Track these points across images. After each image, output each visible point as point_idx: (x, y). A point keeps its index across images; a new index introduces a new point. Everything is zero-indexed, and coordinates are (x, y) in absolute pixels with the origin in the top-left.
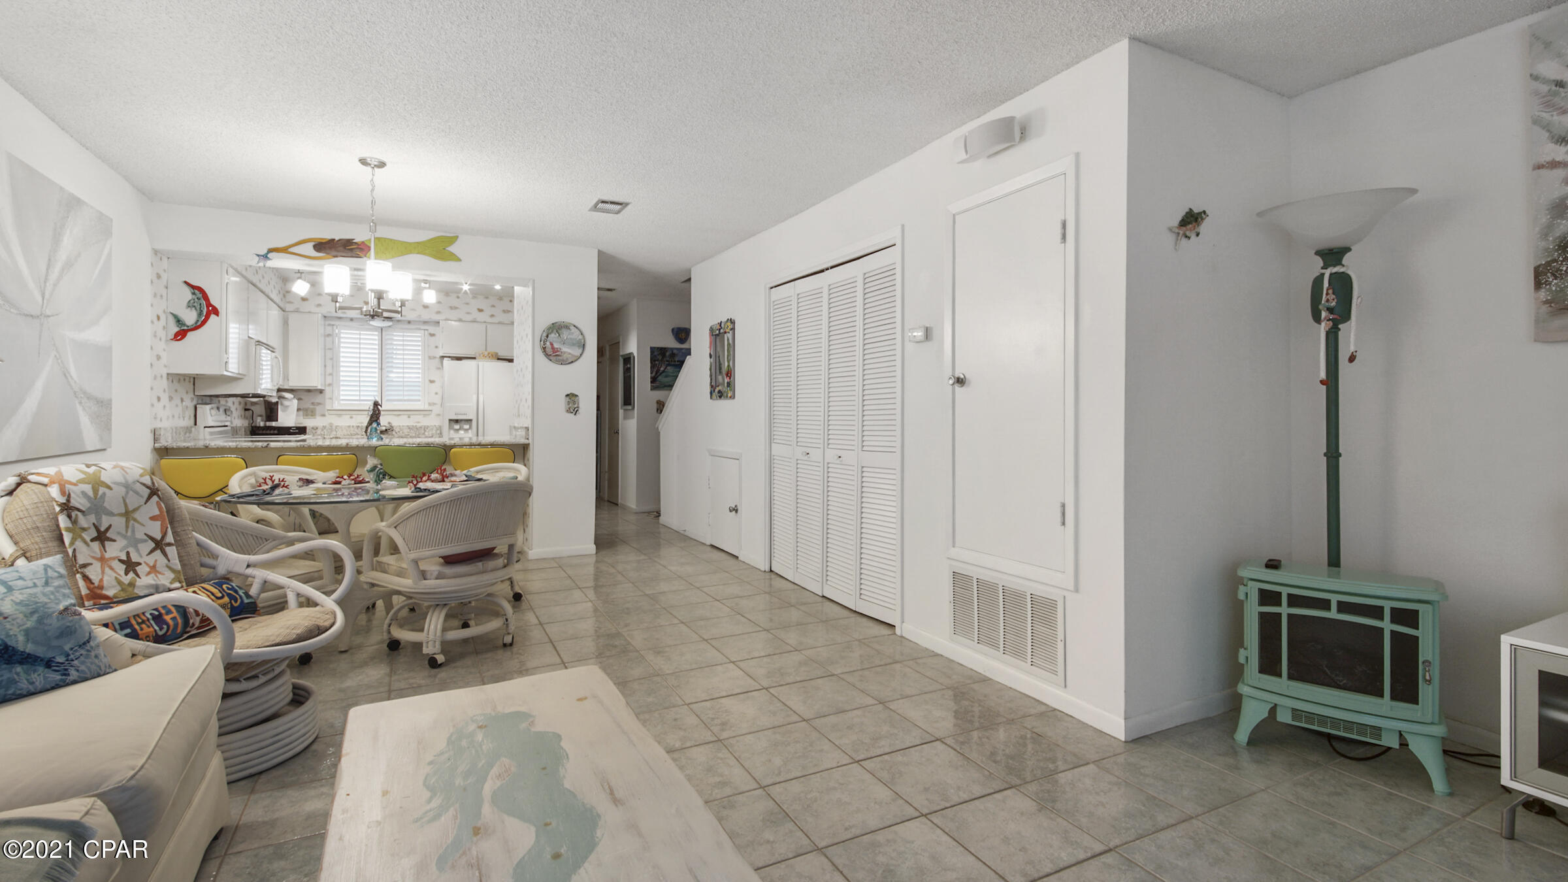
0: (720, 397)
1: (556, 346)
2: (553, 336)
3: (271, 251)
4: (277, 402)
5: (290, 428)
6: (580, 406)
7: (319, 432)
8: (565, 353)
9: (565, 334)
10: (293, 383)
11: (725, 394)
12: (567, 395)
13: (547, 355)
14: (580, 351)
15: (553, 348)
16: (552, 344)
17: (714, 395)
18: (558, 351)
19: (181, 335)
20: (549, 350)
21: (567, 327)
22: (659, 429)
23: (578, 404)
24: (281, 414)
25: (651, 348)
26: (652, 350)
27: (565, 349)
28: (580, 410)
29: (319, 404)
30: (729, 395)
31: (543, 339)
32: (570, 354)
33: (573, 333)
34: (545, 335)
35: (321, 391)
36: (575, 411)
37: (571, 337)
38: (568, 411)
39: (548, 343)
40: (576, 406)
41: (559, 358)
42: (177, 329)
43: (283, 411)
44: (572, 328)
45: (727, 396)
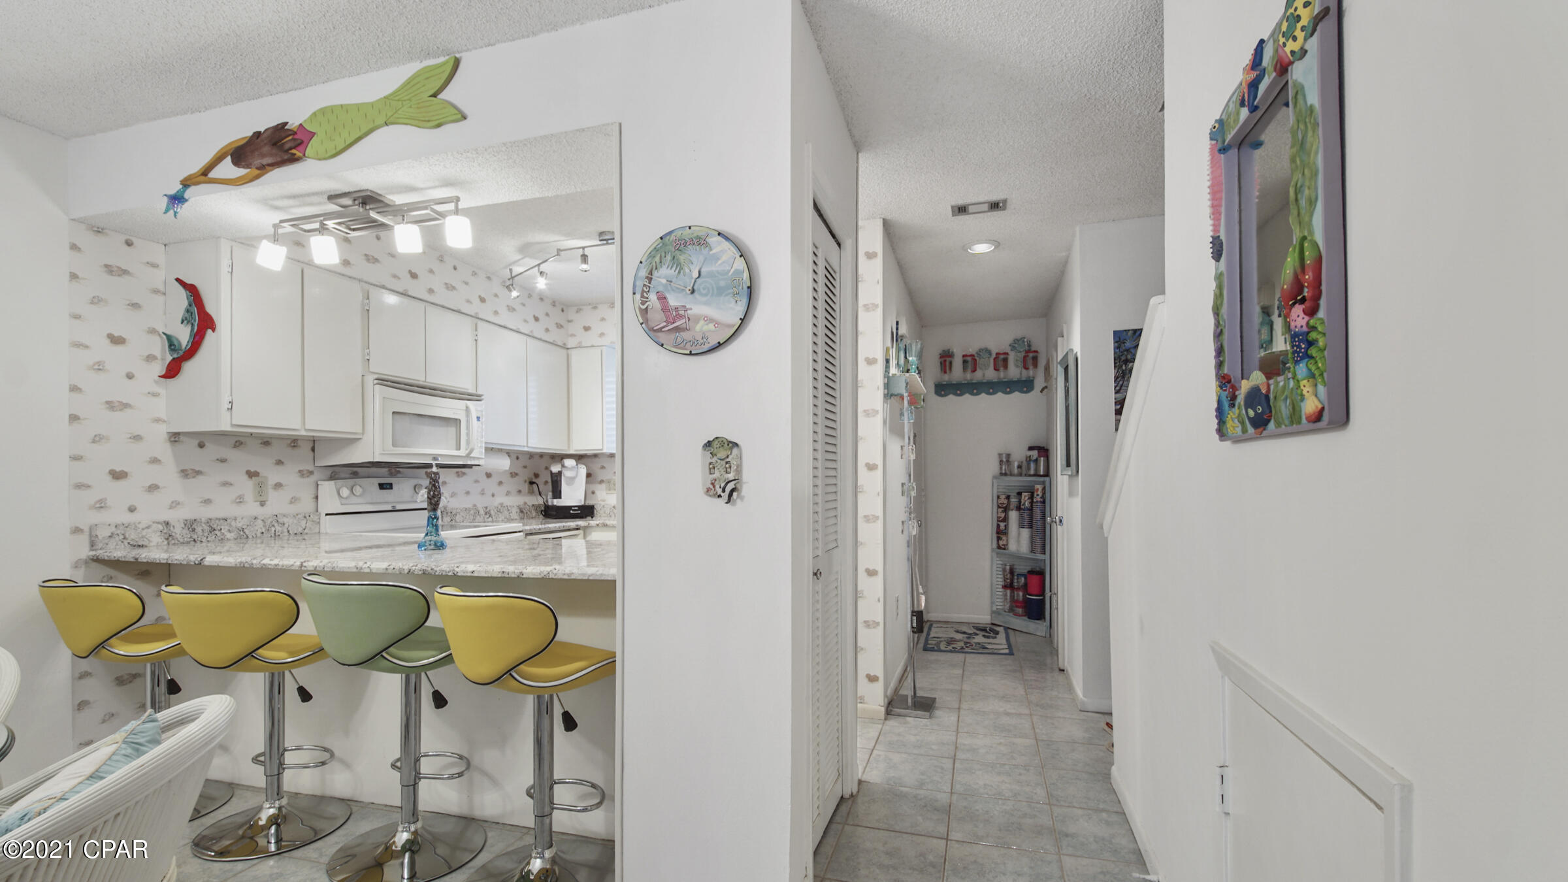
0: (1260, 423)
1: (673, 301)
2: (664, 273)
3: (186, 183)
6: (746, 476)
8: (697, 319)
9: (695, 261)
11: (1283, 409)
12: (709, 444)
13: (653, 332)
14: (741, 308)
15: (666, 309)
16: (662, 298)
17: (1232, 416)
18: (680, 317)
19: (174, 367)
20: (657, 318)
21: (700, 242)
22: (1105, 528)
23: (739, 470)
27: (698, 308)
28: (745, 490)
30: (1310, 405)
31: (639, 284)
32: (709, 320)
33: (716, 258)
34: (643, 273)
36: (730, 492)
37: (714, 268)
38: (711, 491)
39: (653, 297)
40: (731, 476)
41: (685, 335)
42: (169, 359)
44: (714, 240)
45: (1295, 416)
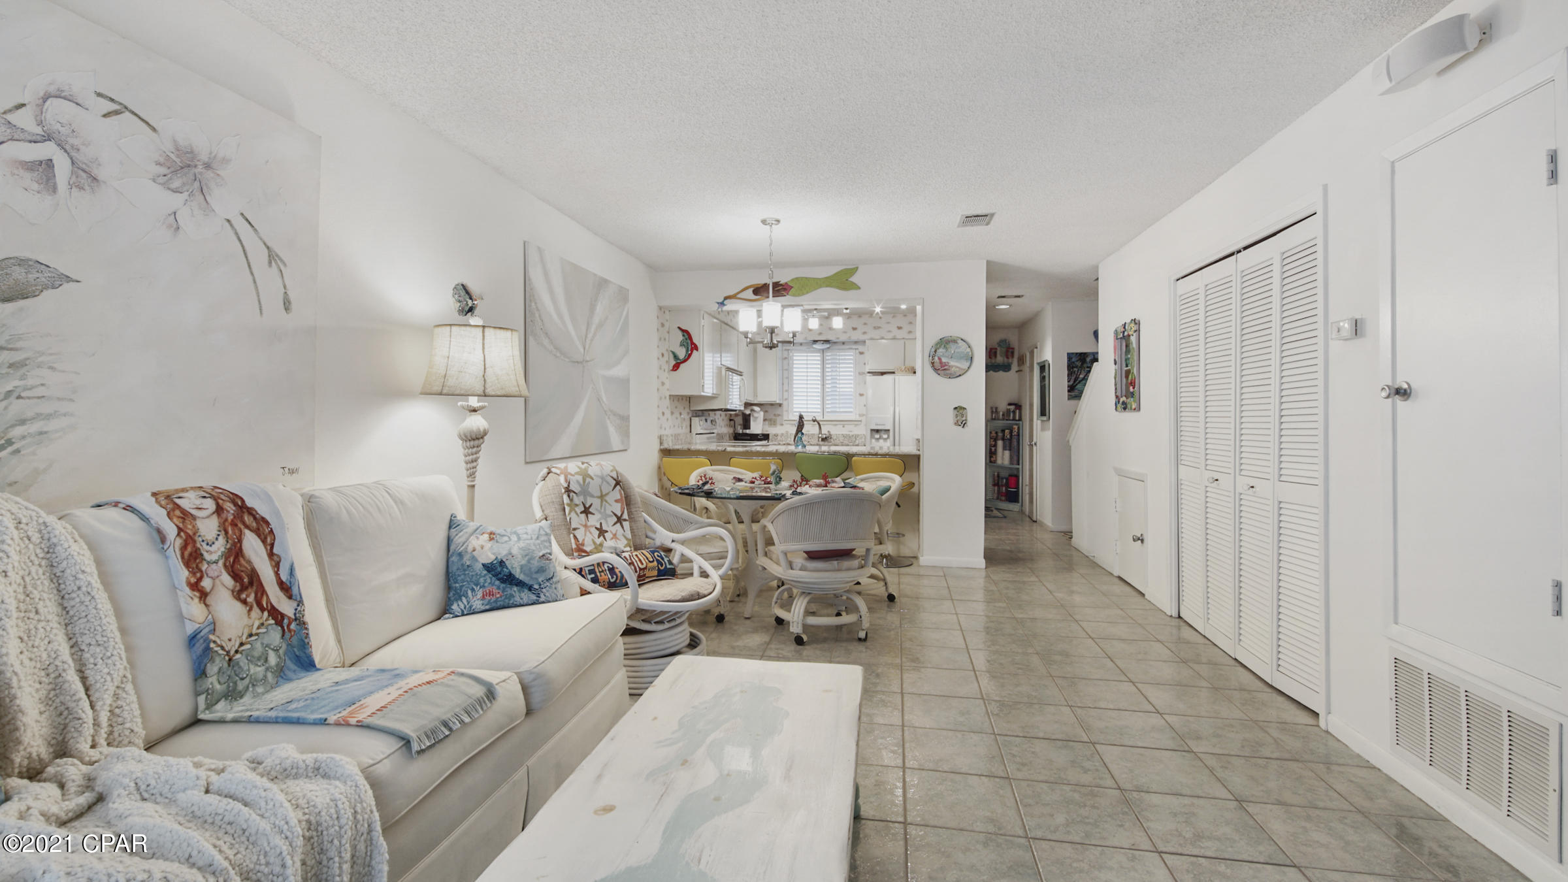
0: (1123, 408)
1: (944, 360)
2: (941, 351)
3: (726, 298)
4: (750, 415)
5: (758, 435)
6: (969, 419)
7: (779, 438)
8: (952, 367)
9: (953, 348)
10: (761, 399)
11: (1129, 406)
12: (956, 408)
13: (936, 370)
14: (968, 364)
15: (941, 362)
16: (940, 359)
17: (1119, 406)
18: (946, 365)
19: (676, 367)
20: (937, 365)
21: (955, 341)
22: (1070, 442)
23: (966, 417)
24: (752, 424)
25: (1068, 354)
26: (1070, 356)
27: (952, 363)
28: (968, 423)
29: (779, 415)
30: (1133, 407)
31: (932, 354)
32: (957, 367)
33: (960, 347)
34: (933, 350)
35: (780, 405)
36: (963, 424)
37: (959, 350)
38: (956, 424)
39: (936, 358)
40: (964, 419)
41: (948, 372)
42: (674, 363)
43: (754, 421)
44: (960, 341)
45: (1131, 409)
